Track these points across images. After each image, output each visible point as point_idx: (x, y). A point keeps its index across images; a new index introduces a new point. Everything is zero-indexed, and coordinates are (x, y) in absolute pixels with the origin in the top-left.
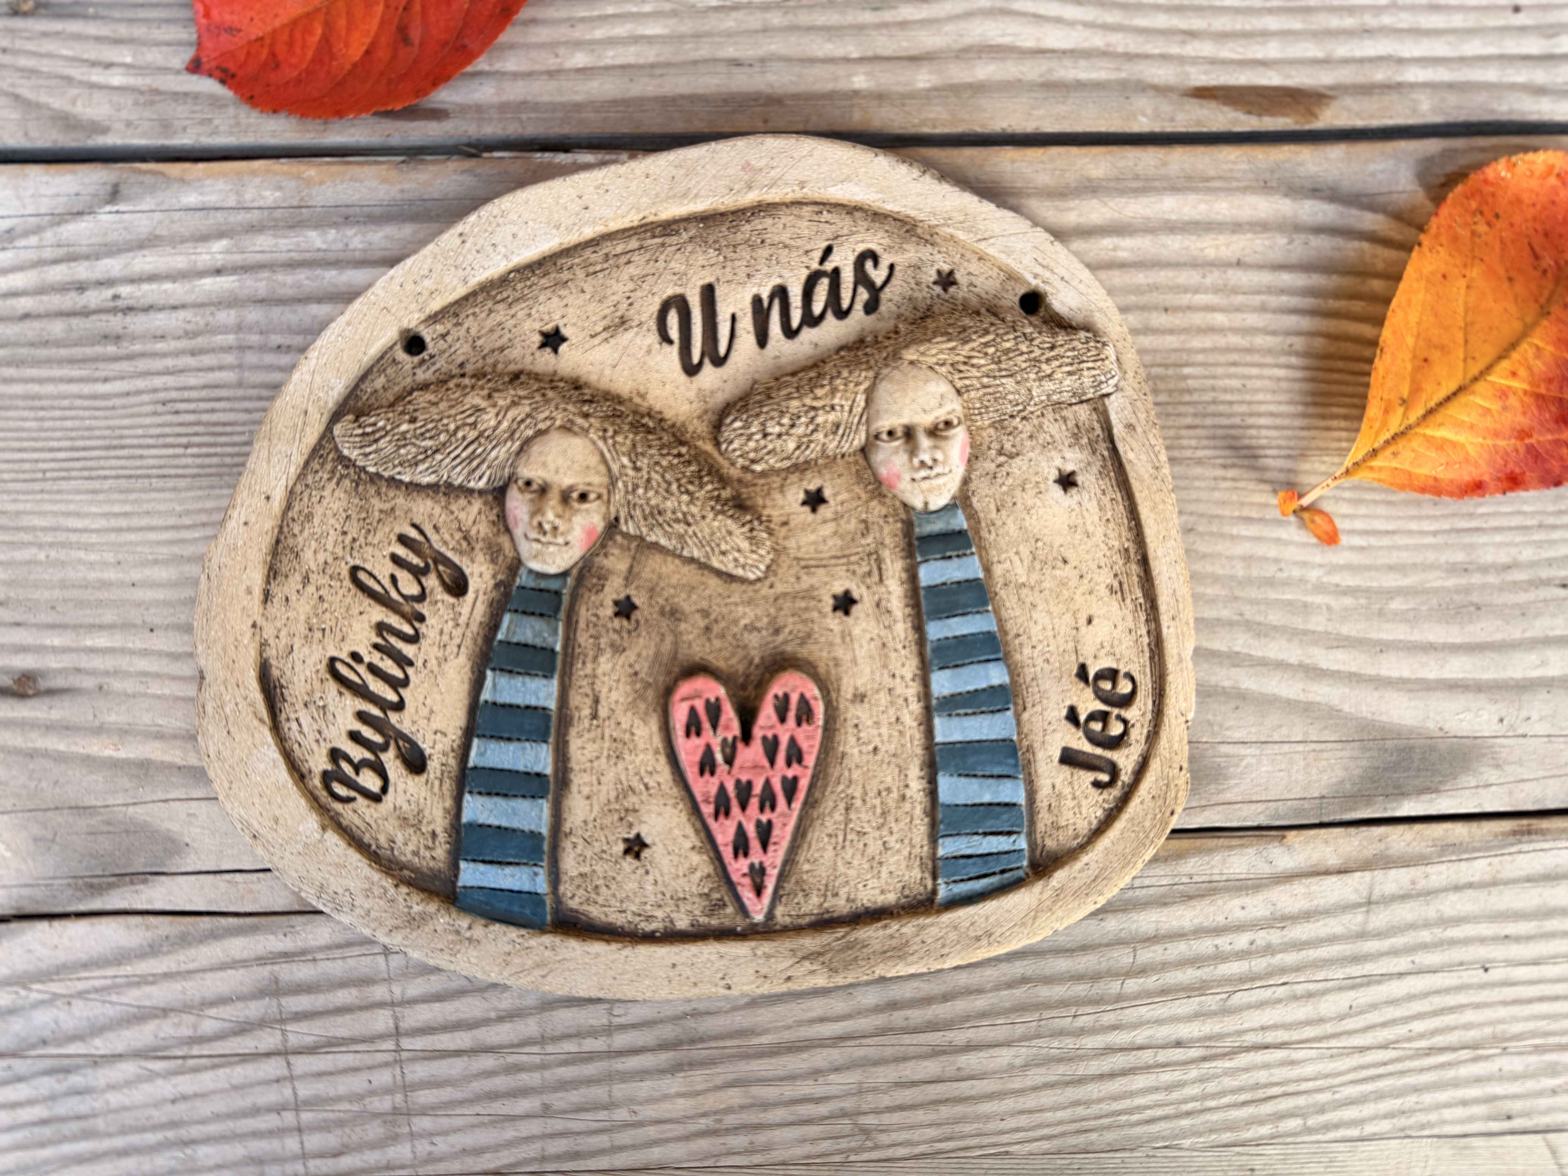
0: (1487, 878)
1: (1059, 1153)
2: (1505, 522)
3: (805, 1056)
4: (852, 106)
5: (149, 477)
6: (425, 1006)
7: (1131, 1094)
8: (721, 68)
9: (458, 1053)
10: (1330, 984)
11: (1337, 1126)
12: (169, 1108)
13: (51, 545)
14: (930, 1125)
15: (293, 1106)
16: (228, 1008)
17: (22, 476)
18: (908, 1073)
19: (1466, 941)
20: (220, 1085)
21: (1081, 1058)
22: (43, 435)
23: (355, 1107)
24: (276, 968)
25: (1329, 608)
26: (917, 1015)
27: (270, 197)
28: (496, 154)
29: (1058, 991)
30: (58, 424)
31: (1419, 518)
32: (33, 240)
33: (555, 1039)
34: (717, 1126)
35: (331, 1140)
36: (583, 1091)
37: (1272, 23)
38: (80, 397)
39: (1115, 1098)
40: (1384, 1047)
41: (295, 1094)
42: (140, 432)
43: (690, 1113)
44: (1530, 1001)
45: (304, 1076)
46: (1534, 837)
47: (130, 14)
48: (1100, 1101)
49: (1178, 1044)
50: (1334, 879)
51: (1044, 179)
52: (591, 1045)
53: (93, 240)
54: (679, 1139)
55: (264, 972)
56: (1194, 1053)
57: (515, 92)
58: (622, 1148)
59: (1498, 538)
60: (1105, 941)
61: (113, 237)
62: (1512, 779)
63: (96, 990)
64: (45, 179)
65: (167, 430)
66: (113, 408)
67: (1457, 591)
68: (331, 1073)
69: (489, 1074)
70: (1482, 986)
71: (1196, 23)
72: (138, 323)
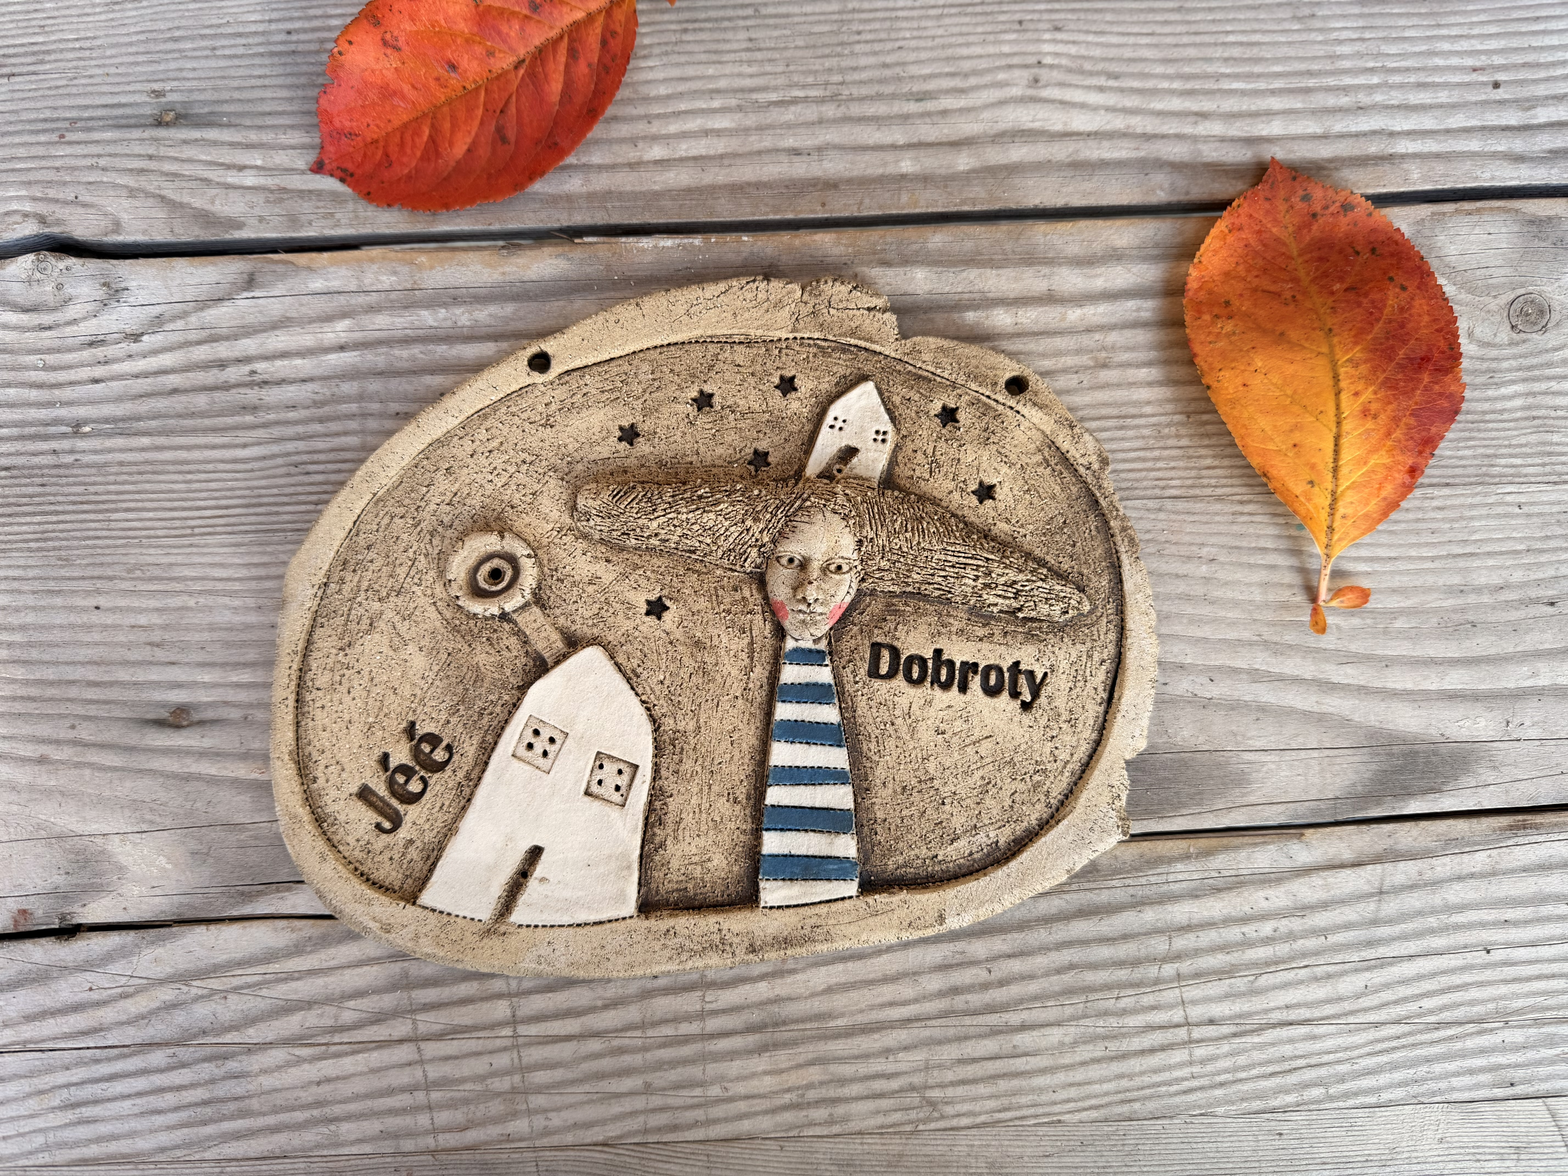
0: (1488, 868)
1: (1106, 1120)
2: (1496, 548)
3: (876, 1036)
4: (900, 189)
5: (284, 531)
6: (538, 996)
7: (1170, 1068)
8: (784, 158)
9: (568, 1038)
10: (1347, 966)
11: (1356, 1094)
12: (314, 1089)
13: (200, 593)
14: (990, 1097)
15: (424, 1086)
16: (365, 1000)
17: (173, 532)
18: (969, 1050)
19: (1470, 926)
20: (359, 1069)
21: (1124, 1035)
22: (191, 495)
23: (479, 1087)
24: (406, 964)
25: (1338, 628)
27: (387, 281)
28: (587, 239)
29: (1102, 976)
30: (204, 485)
31: (1419, 545)
32: (180, 324)
33: (655, 1024)
34: (800, 1100)
35: (458, 1116)
36: (679, 1070)
37: (1275, 103)
38: (222, 461)
39: (1156, 1071)
40: (1398, 1022)
41: (426, 1076)
42: (275, 491)
43: (774, 1089)
44: (1528, 979)
45: (432, 1060)
46: (1529, 831)
47: (259, 122)
48: (1142, 1073)
49: (1211, 1022)
50: (1348, 871)
51: (1073, 249)
52: (686, 1028)
53: (233, 323)
54: (766, 1112)
55: (396, 968)
56: (1226, 1030)
57: (601, 182)
58: (716, 1121)
59: (1491, 562)
60: (1144, 930)
61: (250, 319)
62: (1508, 779)
63: (249, 986)
64: (190, 270)
65: (300, 489)
66: (252, 471)
67: (1454, 611)
68: (456, 1058)
69: (597, 1056)
70: (1485, 966)
71: (1207, 105)
72: (272, 395)
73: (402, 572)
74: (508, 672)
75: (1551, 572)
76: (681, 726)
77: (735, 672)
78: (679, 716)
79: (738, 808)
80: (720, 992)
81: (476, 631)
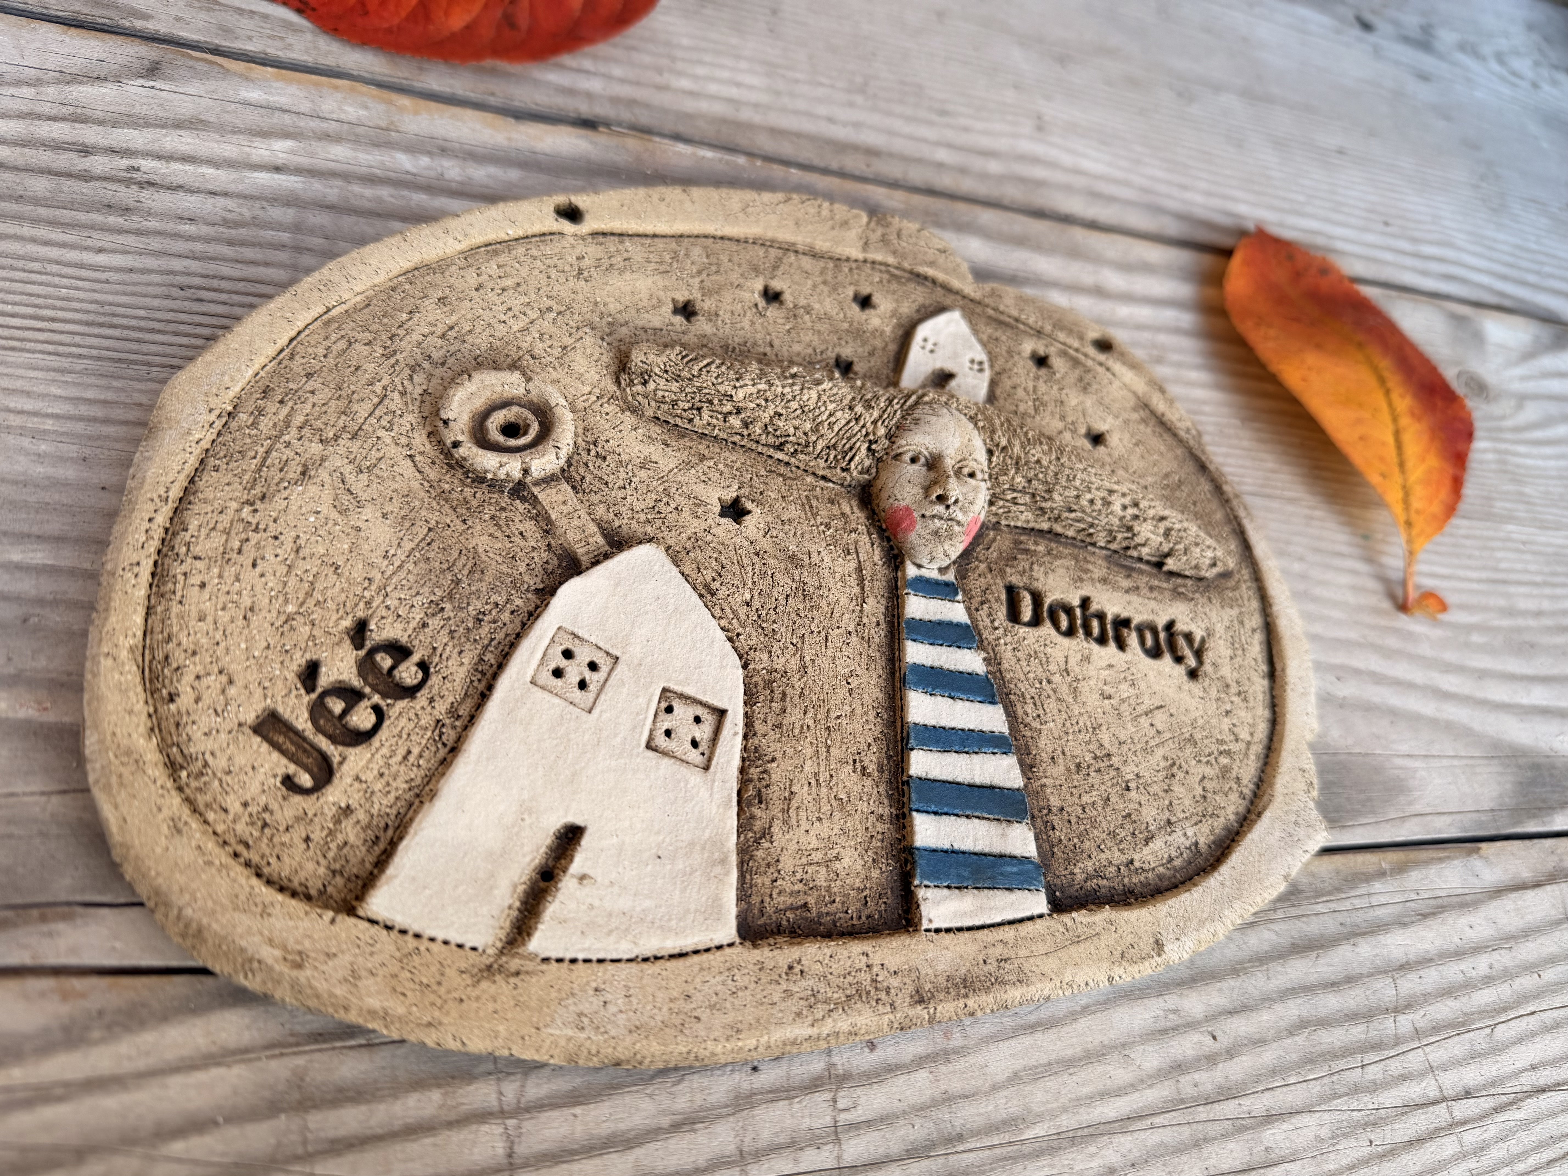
8: (818, 120)
21: (1384, 1121)
27: (353, 113)
32: (28, 91)
50: (1533, 893)
56: (1485, 1104)
61: (142, 110)
72: (158, 200)
73: (362, 410)
74: (522, 568)
76: (779, 664)
77: (844, 601)
78: (776, 650)
79: (868, 782)
81: (474, 503)
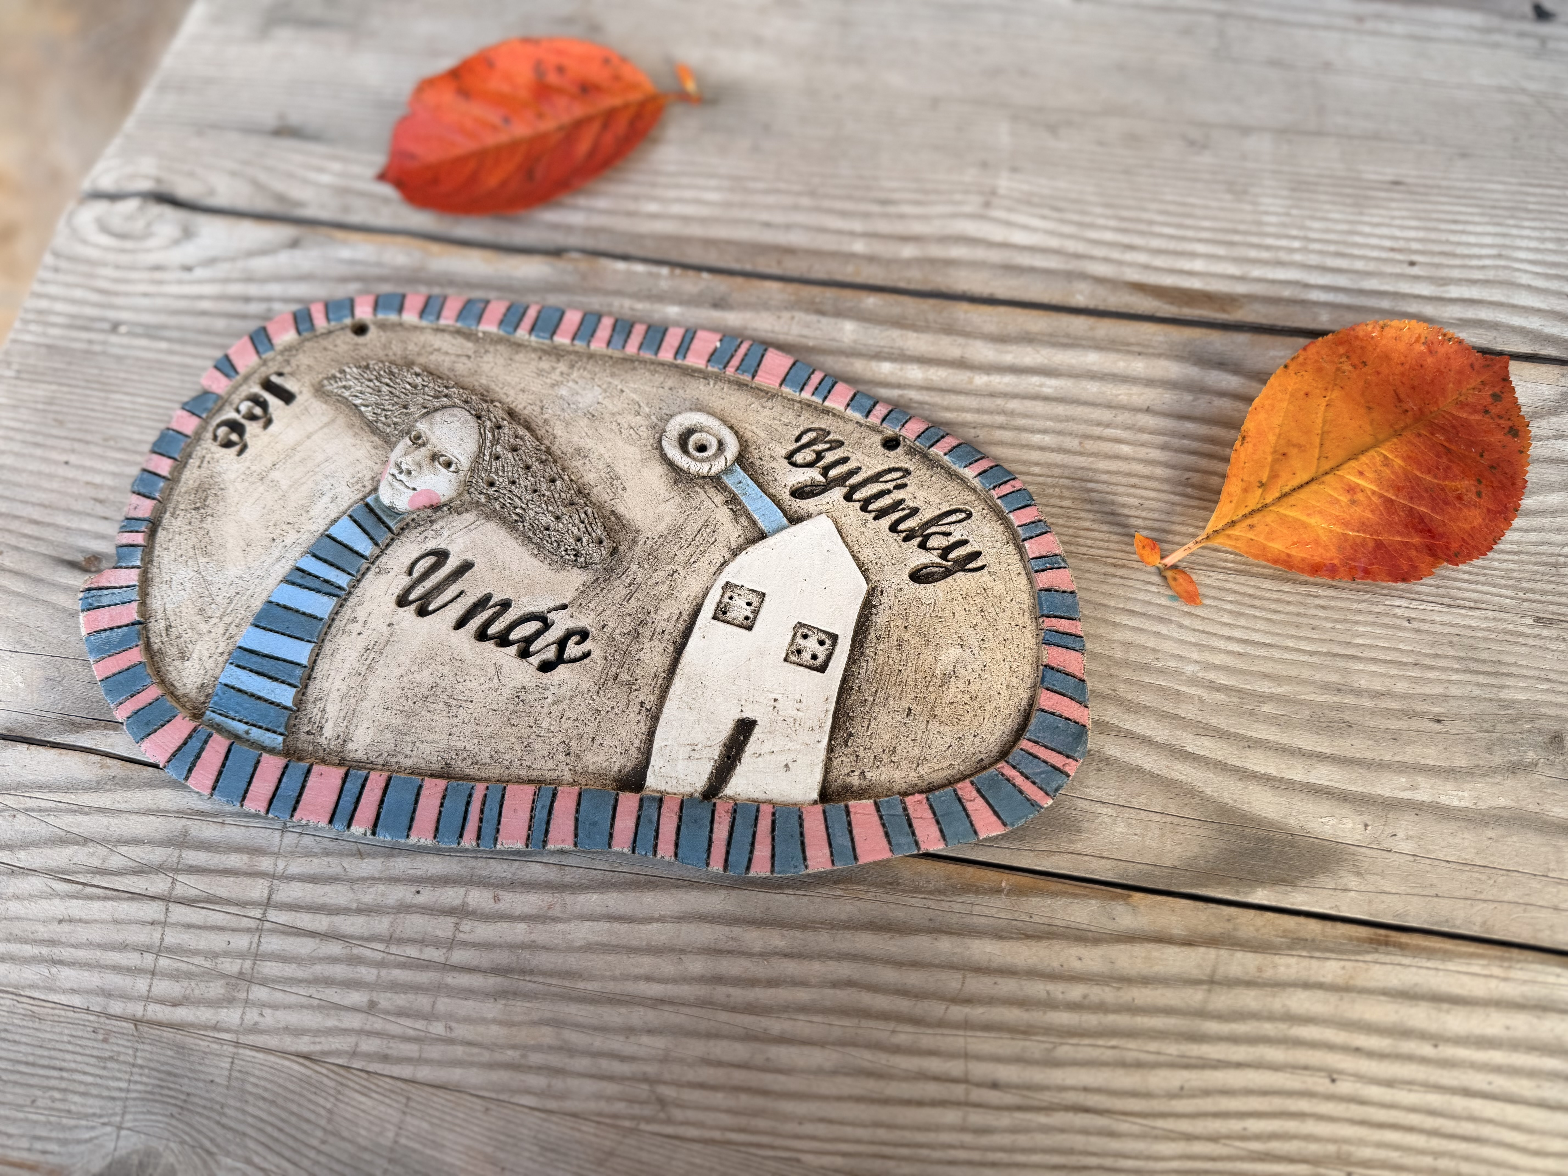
0: (1340, 981)
2: (1382, 655)
3: (623, 1010)
6: (299, 884)
7: (937, 1128)
9: (313, 934)
10: (1161, 1057)
12: (55, 926)
14: (727, 1111)
15: (155, 950)
16: (138, 849)
18: (717, 1051)
19: (1314, 1045)
20: (104, 916)
23: (208, 964)
24: (189, 823)
25: (1201, 700)
26: (739, 994)
29: (881, 1002)
31: (1298, 638)
33: (401, 941)
34: (523, 1061)
35: (176, 989)
36: (411, 997)
40: (1214, 1139)
41: (162, 939)
43: (500, 1042)
44: (1382, 1126)
45: (175, 925)
46: (1391, 949)
48: (905, 1127)
49: (995, 1085)
51: (990, 327)
52: (431, 953)
55: (178, 824)
57: (599, 221)
58: (428, 1062)
59: (1373, 668)
60: (937, 961)
62: (1373, 889)
63: (40, 810)
67: (1330, 706)
68: (199, 927)
69: (334, 960)
70: (1328, 1097)
71: (1137, 241)
75: (1439, 690)
80: (476, 924)
